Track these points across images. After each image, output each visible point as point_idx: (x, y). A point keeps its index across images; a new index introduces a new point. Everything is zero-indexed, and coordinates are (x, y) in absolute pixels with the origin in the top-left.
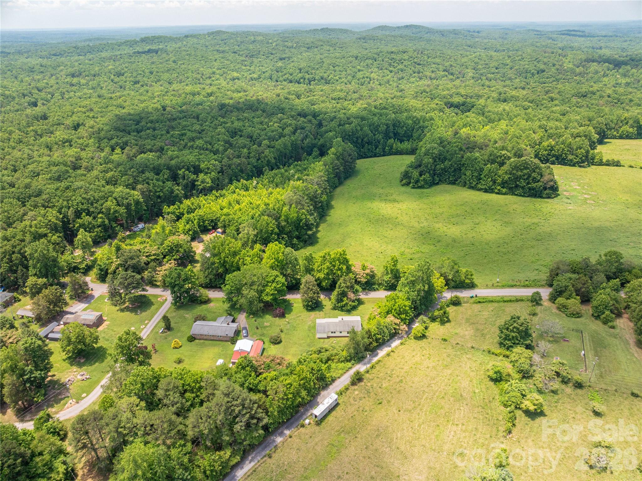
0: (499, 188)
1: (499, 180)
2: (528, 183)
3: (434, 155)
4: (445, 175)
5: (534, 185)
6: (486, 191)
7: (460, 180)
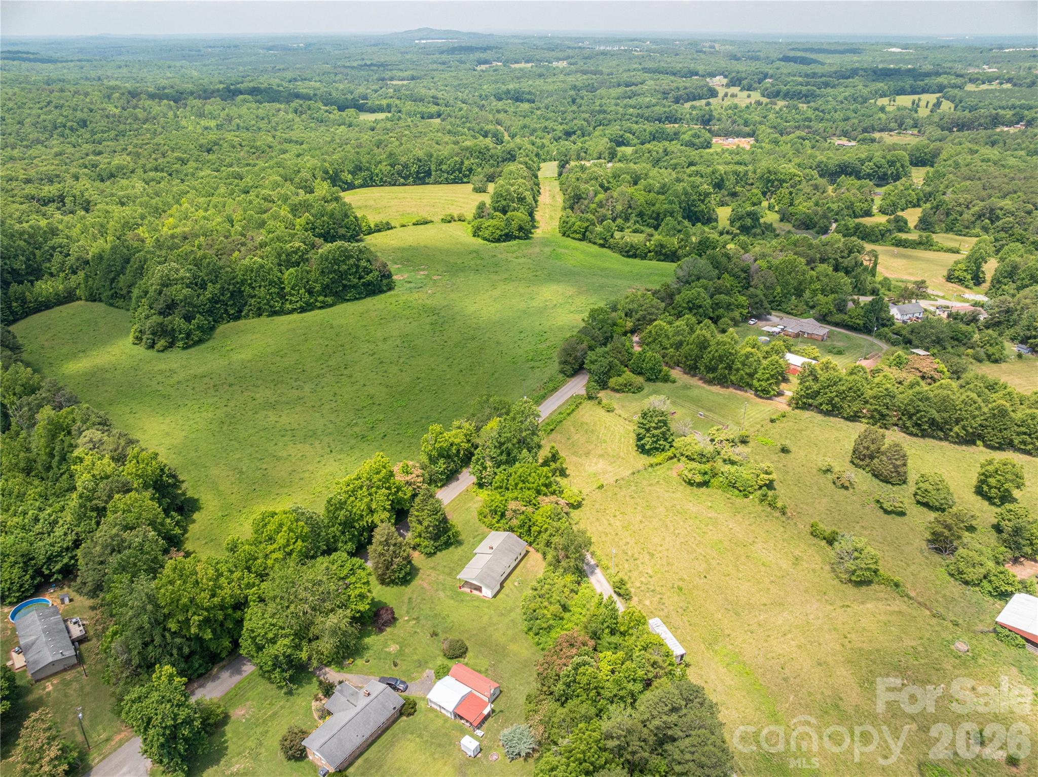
0: (321, 298)
1: (318, 287)
2: (360, 278)
3: (188, 281)
4: (217, 309)
5: (369, 278)
6: (303, 310)
7: (247, 308)
